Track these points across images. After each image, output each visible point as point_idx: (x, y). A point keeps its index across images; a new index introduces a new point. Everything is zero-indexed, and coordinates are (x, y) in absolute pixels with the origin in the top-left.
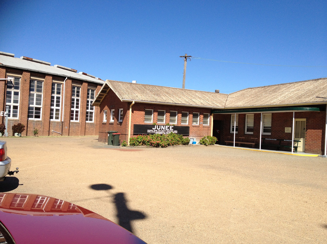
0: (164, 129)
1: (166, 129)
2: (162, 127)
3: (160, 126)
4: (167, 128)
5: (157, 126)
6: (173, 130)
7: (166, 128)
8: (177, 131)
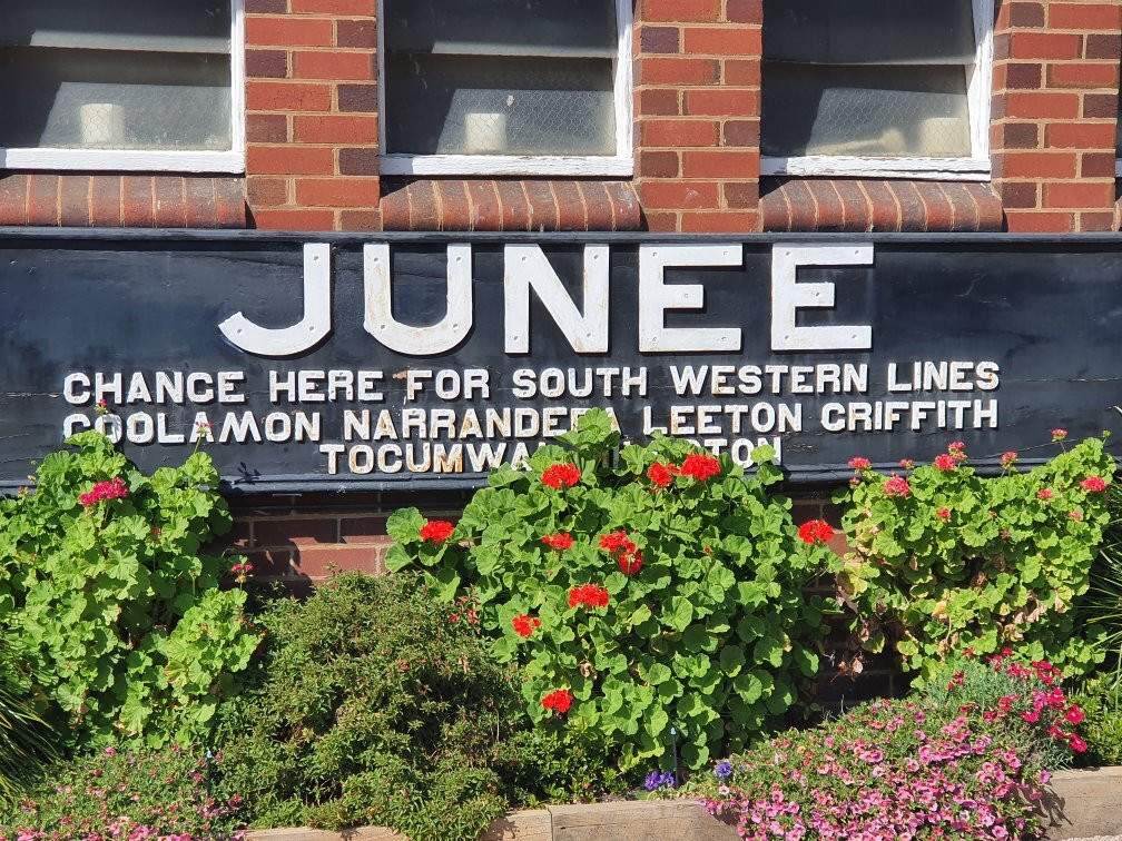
0: (587, 329)
1: (653, 335)
2: (526, 268)
3: (459, 260)
4: (691, 296)
5: (376, 260)
6: (873, 356)
7: (655, 296)
8: (988, 372)
